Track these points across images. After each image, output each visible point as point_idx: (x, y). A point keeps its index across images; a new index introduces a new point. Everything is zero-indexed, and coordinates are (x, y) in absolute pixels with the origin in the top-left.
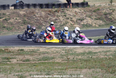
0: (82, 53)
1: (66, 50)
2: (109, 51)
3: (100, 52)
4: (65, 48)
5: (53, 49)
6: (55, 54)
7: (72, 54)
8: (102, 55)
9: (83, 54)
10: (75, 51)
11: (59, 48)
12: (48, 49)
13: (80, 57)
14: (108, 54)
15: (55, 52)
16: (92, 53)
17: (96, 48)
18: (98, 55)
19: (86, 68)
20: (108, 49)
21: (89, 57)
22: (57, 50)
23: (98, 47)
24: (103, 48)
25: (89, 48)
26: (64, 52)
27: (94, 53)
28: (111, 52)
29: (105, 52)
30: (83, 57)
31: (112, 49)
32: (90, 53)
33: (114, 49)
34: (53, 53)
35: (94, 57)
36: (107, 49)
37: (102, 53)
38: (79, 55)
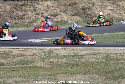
0: (66, 56)
1: (45, 52)
2: (99, 53)
3: (87, 54)
4: (44, 49)
5: (29, 51)
6: (33, 57)
7: (54, 57)
8: (91, 59)
9: (68, 56)
10: (57, 53)
11: (36, 49)
12: (22, 50)
13: (64, 60)
14: (98, 56)
15: (32, 54)
16: (79, 56)
17: (82, 50)
18: (86, 58)
19: (79, 74)
20: (97, 51)
21: (76, 60)
22: (34, 51)
23: (84, 49)
24: (91, 50)
25: (73, 50)
26: (43, 54)
27: (81, 56)
28: (101, 55)
29: (94, 54)
30: (68, 60)
31: (101, 51)
32: (76, 55)
33: (104, 51)
34: (30, 56)
35: (81, 60)
36: (95, 51)
37: (91, 56)
38: (62, 57)
